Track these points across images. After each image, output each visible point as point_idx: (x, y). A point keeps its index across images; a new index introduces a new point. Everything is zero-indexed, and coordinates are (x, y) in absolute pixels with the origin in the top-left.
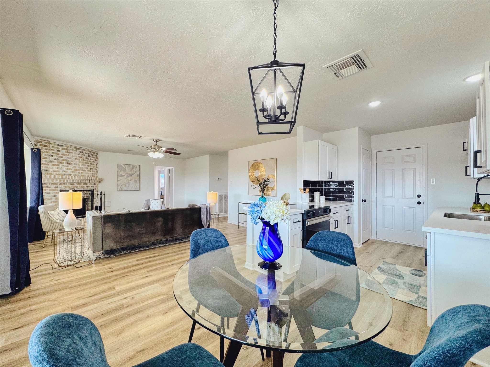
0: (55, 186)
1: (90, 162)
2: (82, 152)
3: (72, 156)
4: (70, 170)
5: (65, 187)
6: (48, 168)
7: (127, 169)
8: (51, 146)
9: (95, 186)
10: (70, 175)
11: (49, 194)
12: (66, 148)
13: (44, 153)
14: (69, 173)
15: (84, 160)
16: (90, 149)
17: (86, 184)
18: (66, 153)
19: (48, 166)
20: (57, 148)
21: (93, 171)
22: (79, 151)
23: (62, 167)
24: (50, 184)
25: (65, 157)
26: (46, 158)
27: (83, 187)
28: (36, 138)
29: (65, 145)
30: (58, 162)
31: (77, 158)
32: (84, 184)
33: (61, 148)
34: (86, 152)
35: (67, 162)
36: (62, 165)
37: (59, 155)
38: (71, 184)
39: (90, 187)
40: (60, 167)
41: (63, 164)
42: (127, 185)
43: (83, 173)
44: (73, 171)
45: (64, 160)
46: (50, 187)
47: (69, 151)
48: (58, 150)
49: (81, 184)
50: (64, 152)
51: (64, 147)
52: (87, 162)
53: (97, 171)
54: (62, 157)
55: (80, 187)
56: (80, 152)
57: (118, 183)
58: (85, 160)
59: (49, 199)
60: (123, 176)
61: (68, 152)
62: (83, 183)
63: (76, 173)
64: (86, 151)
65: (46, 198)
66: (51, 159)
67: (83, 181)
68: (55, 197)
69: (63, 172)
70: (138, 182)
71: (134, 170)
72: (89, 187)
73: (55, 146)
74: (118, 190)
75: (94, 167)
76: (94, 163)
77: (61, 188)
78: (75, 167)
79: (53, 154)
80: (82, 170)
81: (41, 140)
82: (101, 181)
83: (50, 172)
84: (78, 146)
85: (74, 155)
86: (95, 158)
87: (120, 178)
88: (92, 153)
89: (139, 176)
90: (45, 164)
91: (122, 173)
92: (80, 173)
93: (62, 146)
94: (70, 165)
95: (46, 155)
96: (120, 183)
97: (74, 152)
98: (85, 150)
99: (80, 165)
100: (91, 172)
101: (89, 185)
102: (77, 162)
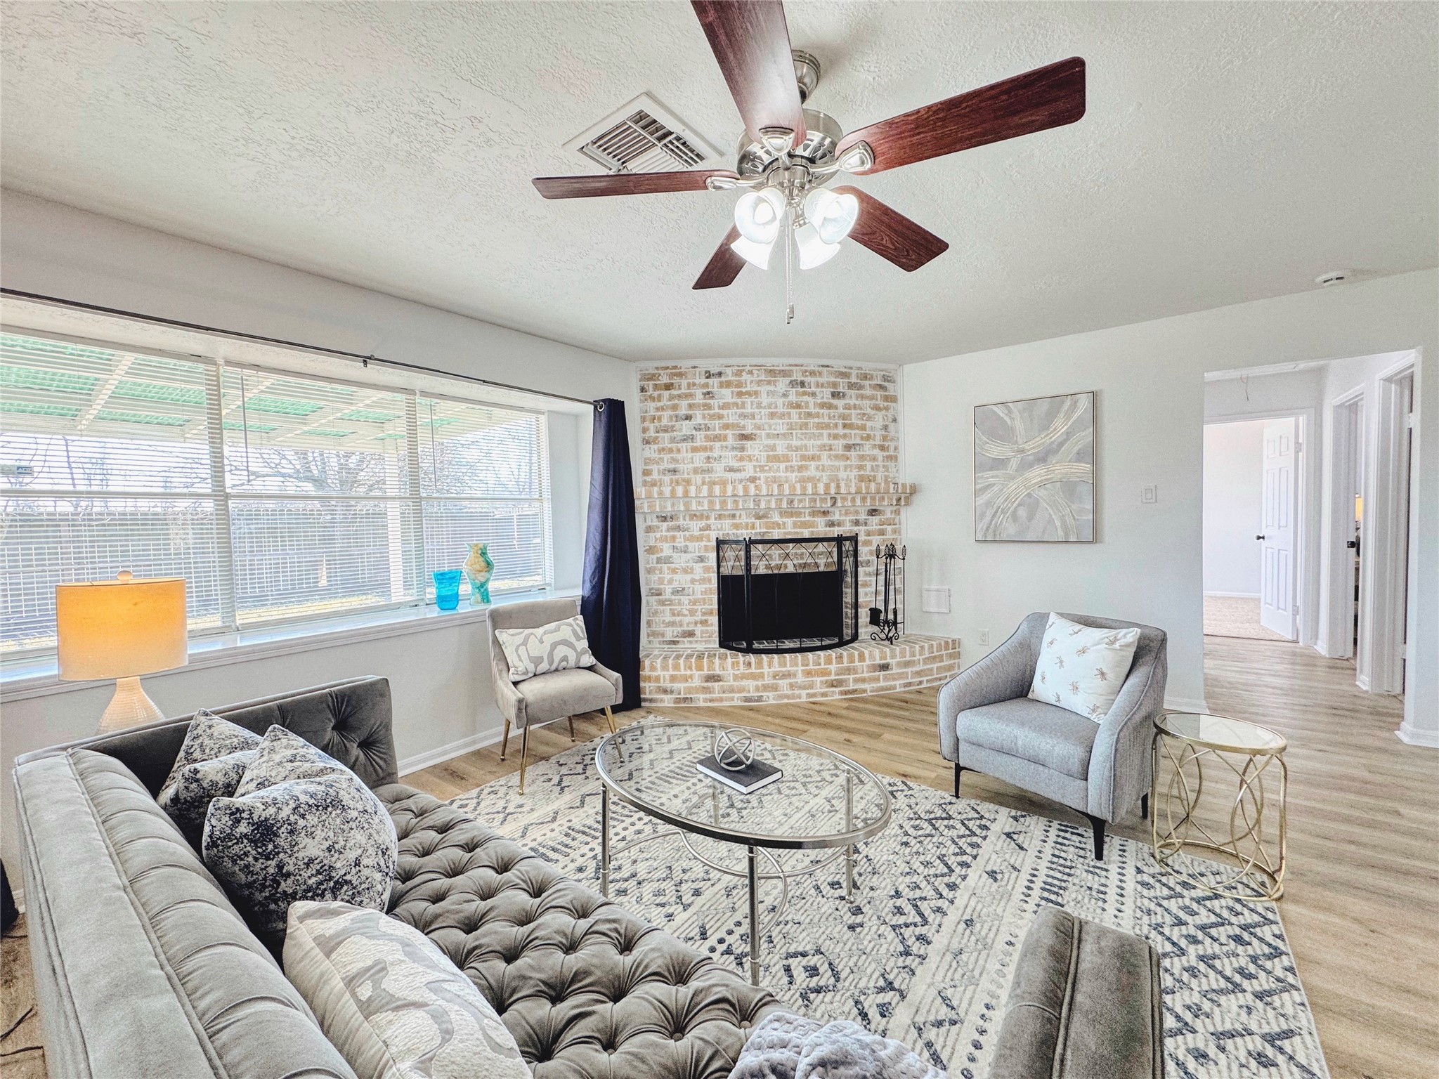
0: (703, 523)
1: (841, 422)
2: (802, 384)
3: (759, 406)
4: (750, 460)
5: (736, 526)
6: (677, 461)
7: (1019, 425)
8: (686, 382)
9: (875, 520)
10: (753, 480)
11: (685, 552)
12: (734, 378)
13: (665, 413)
14: (750, 471)
15: (809, 415)
16: (839, 365)
17: (825, 513)
18: (735, 400)
19: (679, 456)
20: (706, 385)
21: (862, 458)
22: (788, 380)
23: (723, 454)
24: (687, 518)
25: (731, 416)
26: (672, 429)
27: (812, 525)
28: (643, 365)
29: (729, 371)
30: (707, 438)
31: (780, 410)
32: (813, 514)
33: (715, 385)
34: (821, 380)
35: (737, 432)
36: (722, 447)
37: (712, 412)
38: (758, 517)
39: (848, 524)
40: (715, 454)
41: (724, 444)
42: (1022, 512)
43: (806, 467)
44: (763, 463)
45: (726, 427)
46: (687, 529)
47: (744, 390)
48: (709, 393)
49: (799, 514)
50: (727, 395)
51: (729, 376)
52: (826, 420)
53: (892, 453)
54: (720, 417)
55: (795, 525)
56: (793, 384)
57: (981, 500)
58: (817, 415)
59: (685, 571)
60: (1000, 463)
61: (740, 394)
62: (807, 511)
63: (778, 471)
64: (820, 374)
65: (677, 566)
66: (686, 428)
67: (800, 501)
68: (702, 564)
69: (725, 470)
70: (1085, 491)
71: (1060, 427)
72: (839, 525)
73: (697, 381)
74: (980, 537)
75: (869, 437)
76: (869, 418)
77: (721, 533)
78: (773, 448)
79: (691, 412)
80: (803, 458)
81: (657, 368)
82: (907, 496)
83: (686, 476)
84: (780, 363)
85: (765, 400)
86: (871, 398)
87: (988, 476)
88: (853, 380)
89: (1092, 453)
90: (671, 450)
91: (995, 450)
92: (792, 471)
93: (720, 374)
94: (750, 442)
95: (671, 417)
96: (989, 504)
97: (764, 389)
98: (812, 373)
99: (792, 440)
100: (849, 462)
101: (840, 515)
102: (780, 426)
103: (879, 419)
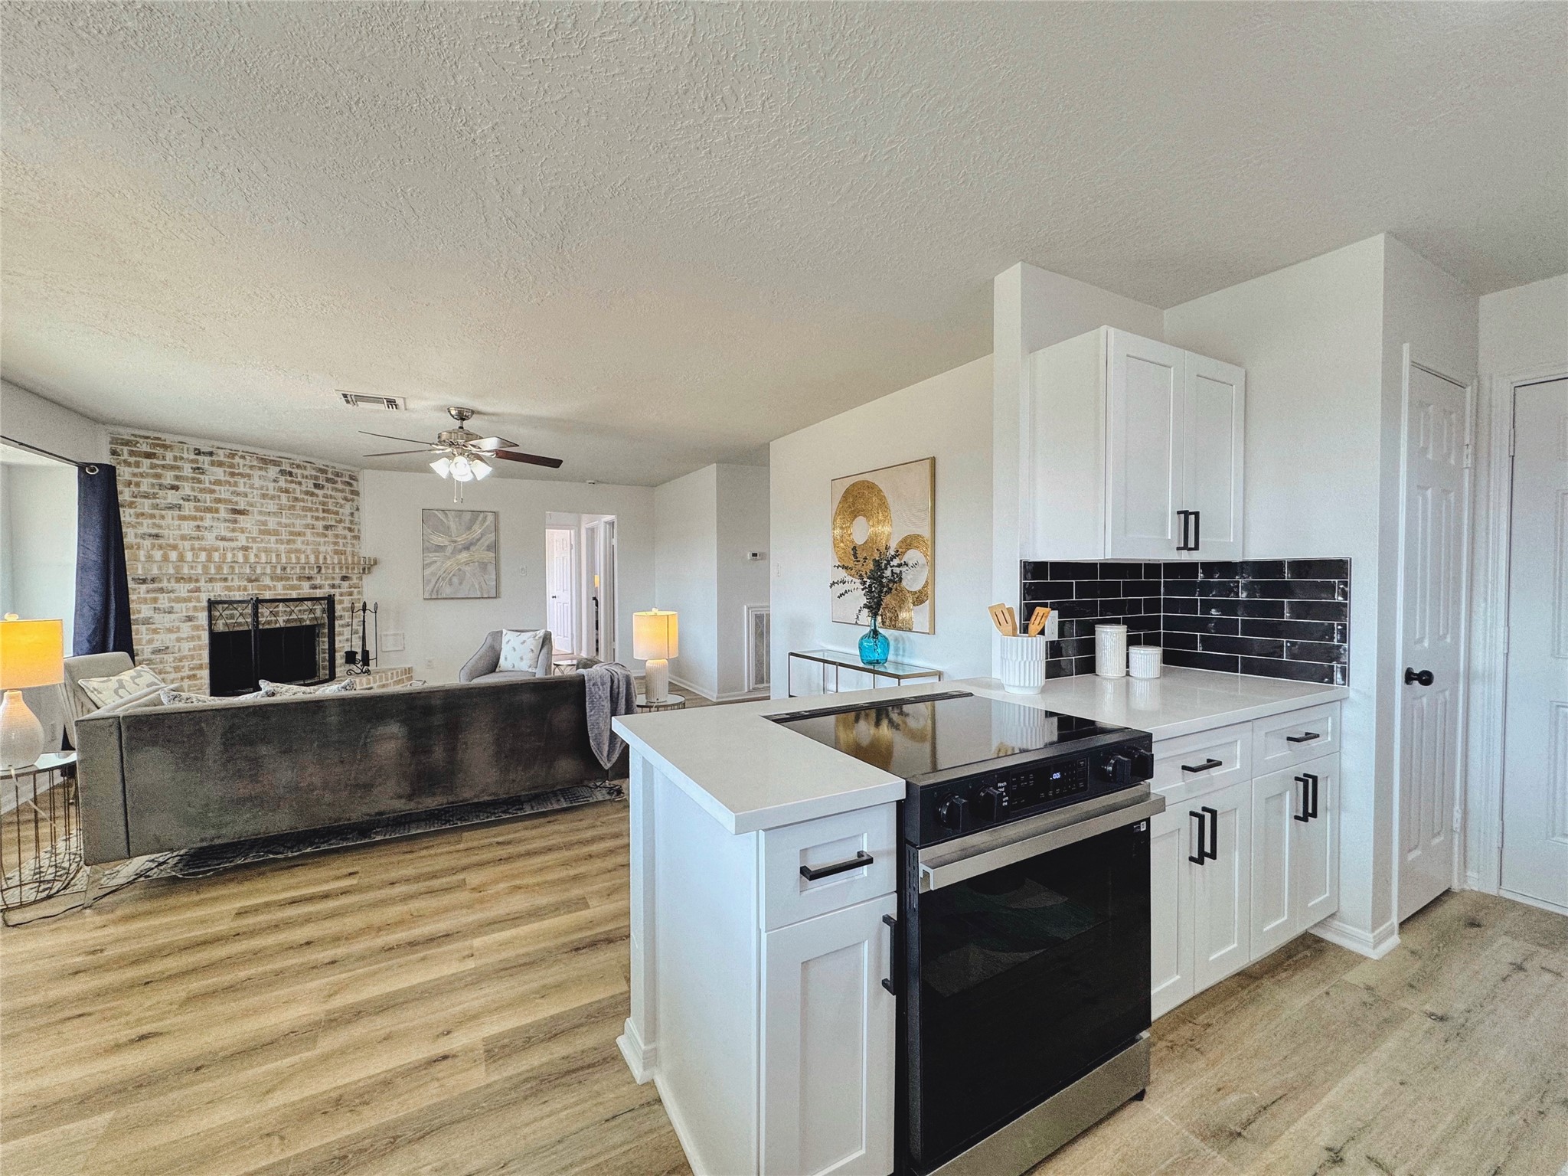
0: (192, 586)
1: (321, 507)
2: (290, 474)
3: (252, 487)
4: (243, 532)
5: (229, 589)
6: (160, 527)
7: (453, 526)
8: (171, 454)
9: (346, 584)
10: (245, 549)
11: (170, 613)
12: (226, 460)
13: (145, 480)
14: (242, 540)
15: (296, 499)
16: (320, 464)
17: (309, 578)
18: (228, 478)
19: (162, 523)
20: (196, 461)
21: (337, 536)
22: (278, 469)
23: (215, 524)
24: (173, 580)
25: (224, 492)
26: (155, 496)
27: (299, 588)
28: (112, 428)
29: (221, 452)
30: (197, 509)
31: (271, 492)
32: (300, 578)
33: (206, 463)
34: (306, 473)
35: (230, 507)
36: (213, 518)
37: (202, 486)
38: (250, 581)
40: (207, 523)
41: (216, 515)
42: (455, 580)
43: (294, 541)
44: (254, 535)
45: (219, 501)
46: (172, 591)
47: (237, 471)
48: (198, 468)
49: (288, 579)
50: (219, 473)
51: (221, 456)
52: (310, 505)
53: (356, 533)
54: (212, 491)
55: (285, 588)
56: (283, 472)
57: (427, 572)
58: (303, 500)
59: (170, 631)
60: (440, 548)
61: (233, 474)
62: (295, 577)
64: (305, 468)
65: (159, 626)
66: (172, 497)
67: (292, 568)
68: (190, 623)
69: (217, 539)
70: (491, 568)
71: (477, 530)
72: (320, 588)
73: (185, 455)
74: (427, 596)
75: (341, 521)
76: (341, 507)
77: (212, 594)
78: (265, 523)
79: (176, 483)
80: (291, 533)
81: (135, 436)
82: (369, 567)
83: (171, 541)
84: (272, 455)
85: (257, 482)
86: (342, 491)
87: (432, 556)
88: (330, 476)
89: (494, 547)
90: (153, 516)
91: (438, 540)
92: (282, 544)
93: (211, 454)
94: (242, 517)
95: (153, 485)
96: (433, 574)
97: (256, 473)
98: (298, 466)
99: (282, 518)
100: (326, 539)
101: (321, 580)
102: (271, 506)
103: (347, 509)
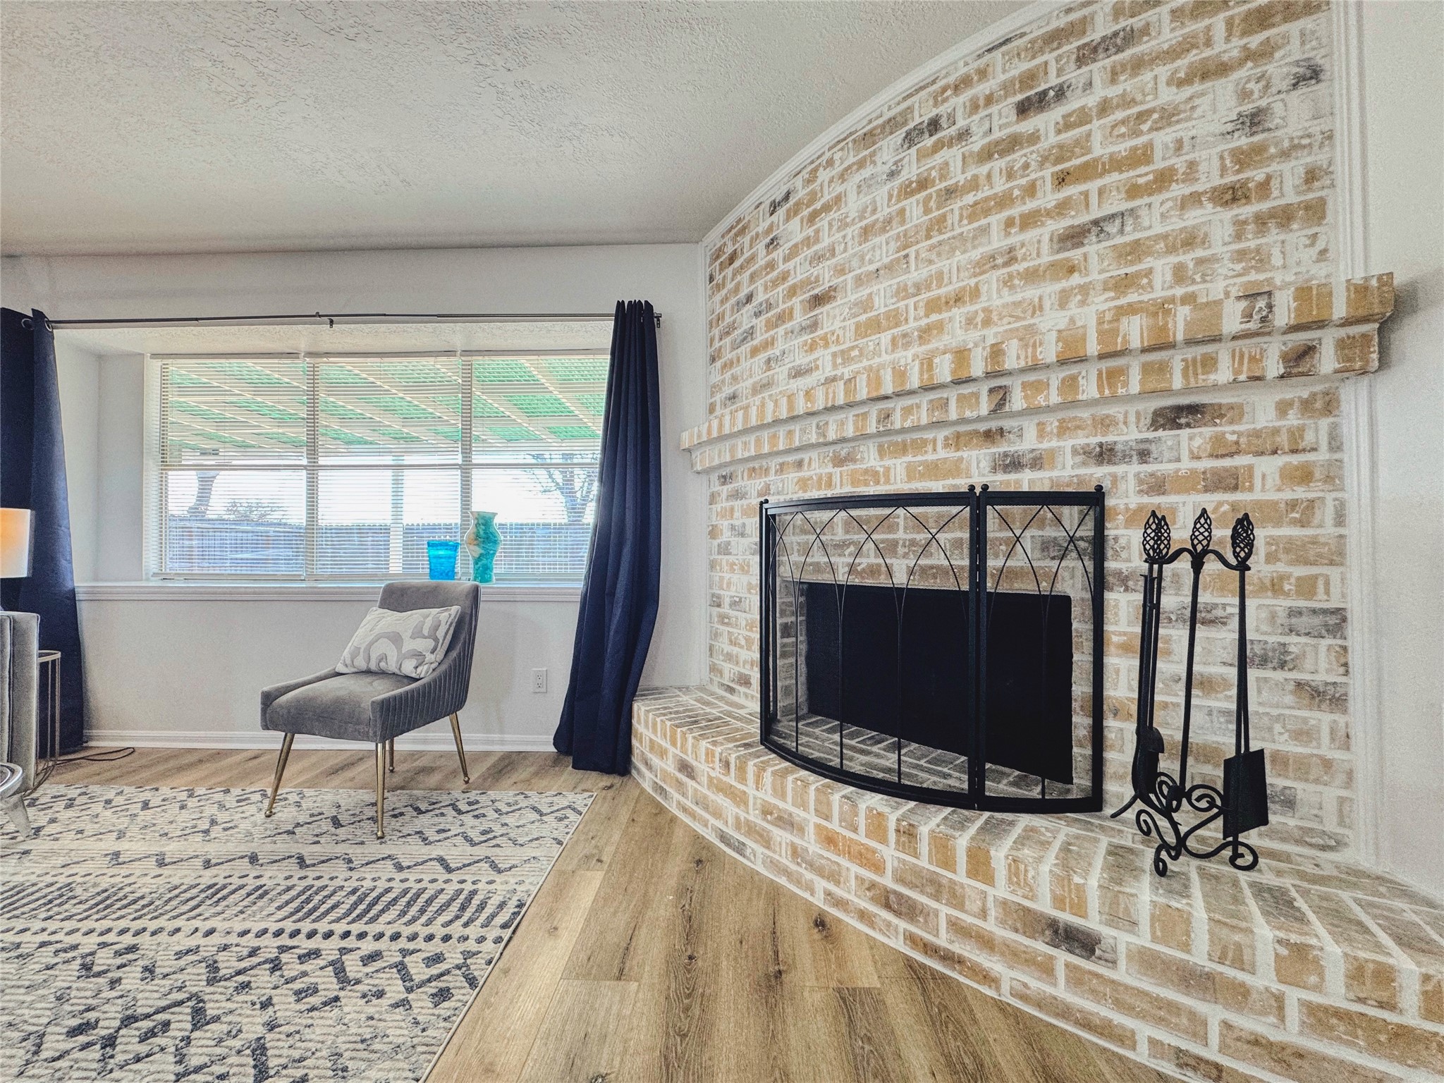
1: (1048, 172)
2: (935, 125)
3: (844, 224)
4: (826, 345)
6: (737, 379)
8: (749, 238)
9: (1187, 439)
12: (806, 190)
15: (951, 193)
18: (806, 232)
19: (739, 370)
20: (771, 228)
21: (1133, 251)
22: (900, 135)
23: (788, 346)
24: (745, 475)
25: (800, 268)
26: (734, 327)
28: (710, 240)
29: (800, 181)
30: (769, 325)
32: (957, 440)
33: (781, 221)
35: (808, 295)
36: (786, 333)
37: (775, 273)
38: (838, 462)
40: (777, 349)
41: (789, 326)
45: (793, 291)
47: (819, 205)
48: (772, 241)
49: (920, 445)
50: (794, 230)
51: (800, 190)
53: (1288, 194)
54: (785, 277)
56: (912, 137)
59: (742, 569)
61: (813, 217)
62: (941, 436)
63: (877, 353)
64: (982, 73)
65: (734, 560)
66: (746, 318)
72: (1038, 463)
73: (761, 228)
76: (1171, 117)
77: (782, 498)
78: (866, 305)
79: (752, 288)
80: (933, 306)
81: (723, 236)
83: (744, 402)
84: (886, 105)
85: (854, 206)
88: (1102, 31)
90: (731, 364)
92: (907, 346)
93: (787, 196)
94: (827, 307)
95: (733, 308)
97: (852, 183)
98: (961, 84)
99: (907, 271)
102: (882, 250)
103: (1219, 104)
